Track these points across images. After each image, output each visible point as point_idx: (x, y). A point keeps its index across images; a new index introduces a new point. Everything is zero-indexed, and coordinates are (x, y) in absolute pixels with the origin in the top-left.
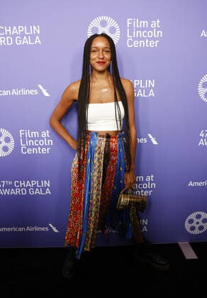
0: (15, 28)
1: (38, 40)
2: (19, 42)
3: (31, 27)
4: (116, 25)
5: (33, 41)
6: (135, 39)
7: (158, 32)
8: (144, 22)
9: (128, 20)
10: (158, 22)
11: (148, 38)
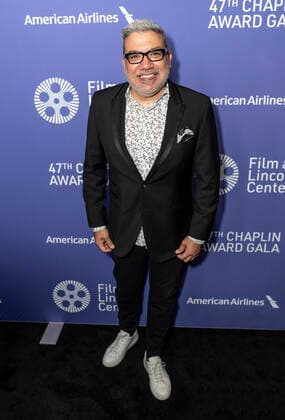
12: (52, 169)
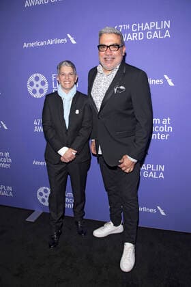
12: (35, 123)
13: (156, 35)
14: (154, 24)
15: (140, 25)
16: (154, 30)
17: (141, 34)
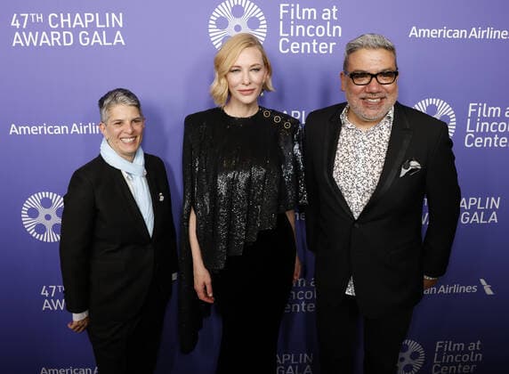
0: (78, 15)
1: (119, 39)
2: (85, 41)
3: (107, 15)
4: (260, 15)
5: (110, 39)
6: (293, 39)
7: (334, 28)
8: (309, 11)
9: (282, 5)
10: (335, 10)
11: (316, 37)
13: (98, 39)
14: (92, 18)
15: (65, 17)
16: (92, 28)
17: (68, 36)
